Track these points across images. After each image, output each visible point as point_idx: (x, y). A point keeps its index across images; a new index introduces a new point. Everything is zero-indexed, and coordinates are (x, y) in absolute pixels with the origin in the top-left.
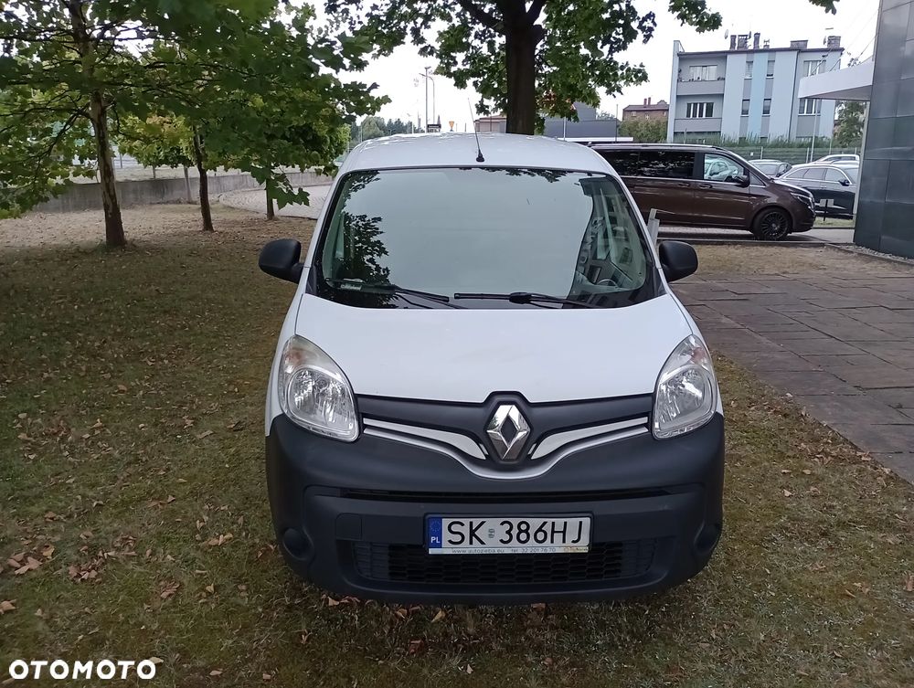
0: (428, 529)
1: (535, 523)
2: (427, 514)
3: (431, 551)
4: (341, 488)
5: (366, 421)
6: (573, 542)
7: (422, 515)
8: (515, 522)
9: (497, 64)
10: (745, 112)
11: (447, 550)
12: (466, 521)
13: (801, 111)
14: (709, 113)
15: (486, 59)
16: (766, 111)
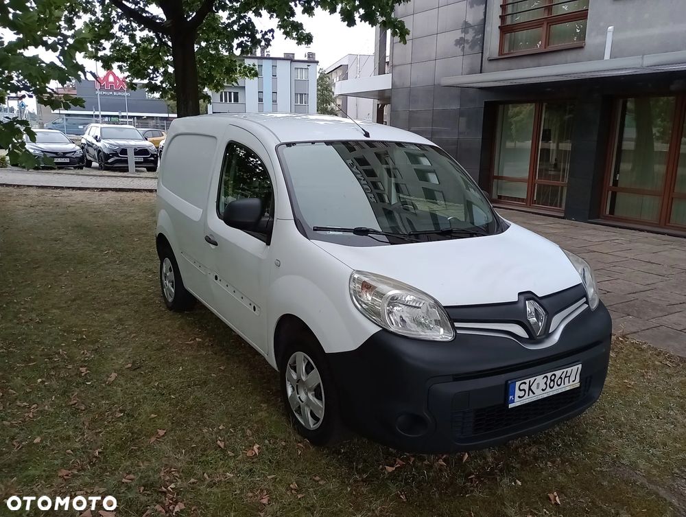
0: (507, 390)
1: (558, 373)
2: (507, 381)
3: (511, 406)
4: (453, 375)
5: (457, 325)
6: (573, 381)
7: (504, 383)
8: (549, 375)
9: (138, 53)
10: (260, 100)
11: (517, 403)
12: (527, 381)
13: (296, 102)
14: (236, 100)
15: (129, 49)
16: (275, 101)
